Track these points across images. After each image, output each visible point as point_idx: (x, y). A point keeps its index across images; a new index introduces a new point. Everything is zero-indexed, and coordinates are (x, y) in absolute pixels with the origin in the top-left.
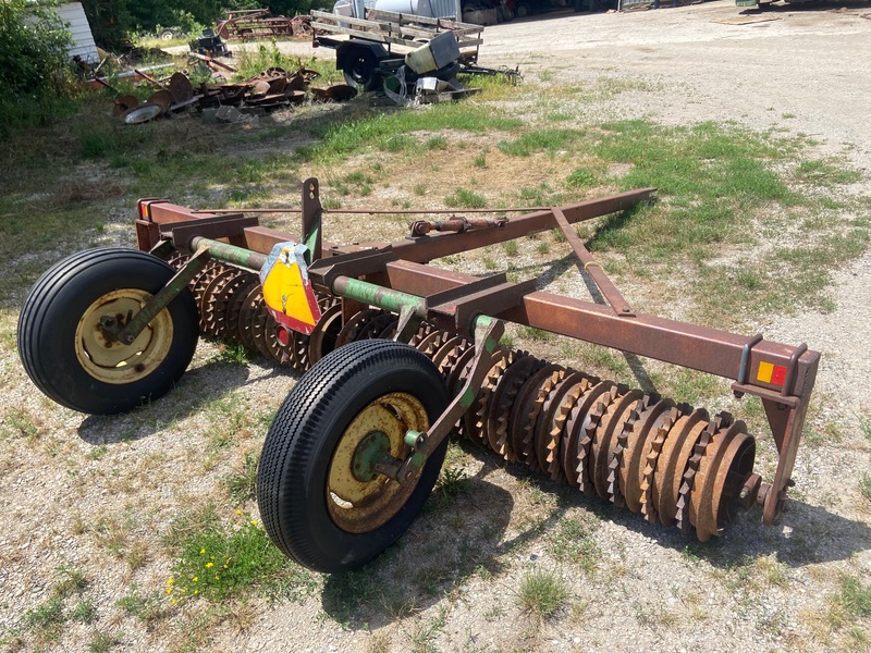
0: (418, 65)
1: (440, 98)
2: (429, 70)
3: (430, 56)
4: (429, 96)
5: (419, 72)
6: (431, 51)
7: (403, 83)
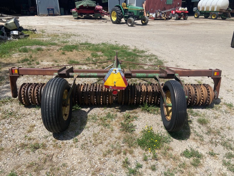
0: (10, 27)
1: (20, 37)
2: (14, 29)
3: (14, 24)
4: (15, 36)
5: (11, 29)
6: (15, 23)
7: (5, 33)
